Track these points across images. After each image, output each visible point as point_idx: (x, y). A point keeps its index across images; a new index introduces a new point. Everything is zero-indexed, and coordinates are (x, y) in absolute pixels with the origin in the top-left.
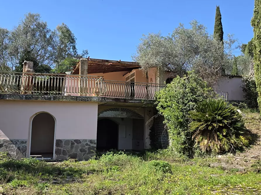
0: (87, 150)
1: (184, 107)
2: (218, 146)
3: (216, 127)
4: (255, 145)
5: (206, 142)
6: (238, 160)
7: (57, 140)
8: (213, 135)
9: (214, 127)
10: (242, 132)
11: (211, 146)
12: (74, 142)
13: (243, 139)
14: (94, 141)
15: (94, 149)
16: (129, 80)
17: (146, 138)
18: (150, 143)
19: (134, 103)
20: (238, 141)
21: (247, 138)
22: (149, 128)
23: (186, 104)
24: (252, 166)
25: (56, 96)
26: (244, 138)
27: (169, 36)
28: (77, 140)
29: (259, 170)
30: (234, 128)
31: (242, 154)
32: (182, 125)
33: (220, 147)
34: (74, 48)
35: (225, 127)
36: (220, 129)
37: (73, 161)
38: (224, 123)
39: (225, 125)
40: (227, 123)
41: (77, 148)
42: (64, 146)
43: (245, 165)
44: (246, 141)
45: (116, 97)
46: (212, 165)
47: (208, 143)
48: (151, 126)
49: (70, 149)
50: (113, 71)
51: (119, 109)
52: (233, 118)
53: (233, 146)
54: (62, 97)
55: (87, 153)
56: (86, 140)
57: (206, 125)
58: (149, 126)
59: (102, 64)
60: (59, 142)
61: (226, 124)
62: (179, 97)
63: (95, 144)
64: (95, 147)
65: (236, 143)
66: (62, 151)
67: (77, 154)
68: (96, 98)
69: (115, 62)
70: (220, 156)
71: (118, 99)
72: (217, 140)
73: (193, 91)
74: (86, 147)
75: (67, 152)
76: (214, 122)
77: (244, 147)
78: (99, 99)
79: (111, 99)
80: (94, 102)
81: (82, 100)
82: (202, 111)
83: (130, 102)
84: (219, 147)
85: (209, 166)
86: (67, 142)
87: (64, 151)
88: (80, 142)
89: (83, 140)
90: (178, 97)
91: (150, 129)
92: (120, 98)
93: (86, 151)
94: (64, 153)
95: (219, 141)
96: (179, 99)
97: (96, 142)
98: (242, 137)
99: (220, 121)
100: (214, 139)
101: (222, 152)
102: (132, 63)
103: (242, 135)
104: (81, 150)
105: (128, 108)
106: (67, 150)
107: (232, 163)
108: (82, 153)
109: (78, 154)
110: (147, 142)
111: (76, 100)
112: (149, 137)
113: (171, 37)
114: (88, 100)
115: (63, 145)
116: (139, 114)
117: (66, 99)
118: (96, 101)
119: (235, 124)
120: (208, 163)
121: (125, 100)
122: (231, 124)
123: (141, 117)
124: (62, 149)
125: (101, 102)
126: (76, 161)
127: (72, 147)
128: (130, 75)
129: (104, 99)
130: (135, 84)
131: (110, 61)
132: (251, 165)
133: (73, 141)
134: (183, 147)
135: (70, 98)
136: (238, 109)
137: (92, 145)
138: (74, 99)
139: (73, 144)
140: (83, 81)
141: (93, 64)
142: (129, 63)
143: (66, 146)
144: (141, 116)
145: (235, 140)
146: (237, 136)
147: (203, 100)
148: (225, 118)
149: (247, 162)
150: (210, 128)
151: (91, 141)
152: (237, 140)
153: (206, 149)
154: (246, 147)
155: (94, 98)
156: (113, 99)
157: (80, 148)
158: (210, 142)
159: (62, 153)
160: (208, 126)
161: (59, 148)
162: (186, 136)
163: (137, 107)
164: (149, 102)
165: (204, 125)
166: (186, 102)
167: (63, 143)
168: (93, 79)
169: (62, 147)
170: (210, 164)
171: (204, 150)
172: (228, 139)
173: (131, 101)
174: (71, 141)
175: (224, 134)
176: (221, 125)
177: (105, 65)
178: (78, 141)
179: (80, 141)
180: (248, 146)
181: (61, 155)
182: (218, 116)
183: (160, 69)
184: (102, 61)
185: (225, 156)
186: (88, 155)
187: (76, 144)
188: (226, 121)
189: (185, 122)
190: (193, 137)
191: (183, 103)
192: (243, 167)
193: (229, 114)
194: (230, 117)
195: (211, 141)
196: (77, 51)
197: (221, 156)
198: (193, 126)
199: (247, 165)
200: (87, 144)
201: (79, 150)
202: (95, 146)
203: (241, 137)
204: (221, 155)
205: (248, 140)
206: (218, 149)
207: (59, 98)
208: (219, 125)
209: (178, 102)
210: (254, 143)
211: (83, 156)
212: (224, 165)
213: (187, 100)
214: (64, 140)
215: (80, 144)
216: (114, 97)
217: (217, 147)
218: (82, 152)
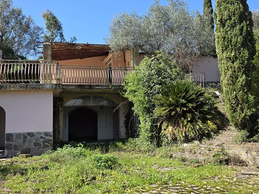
0: (42, 144)
1: (149, 91)
2: (183, 133)
3: (179, 112)
4: (225, 130)
5: (170, 128)
6: (203, 148)
7: (7, 134)
8: (178, 121)
9: (177, 112)
10: (209, 117)
11: (176, 133)
12: (27, 135)
13: (210, 124)
14: (50, 133)
15: (49, 143)
16: (108, 65)
17: (121, 126)
18: (125, 132)
19: (101, 89)
20: (204, 126)
21: (214, 123)
22: (124, 116)
23: (152, 88)
24: (214, 156)
25: (3, 85)
26: (212, 123)
27: (145, 14)
28: (30, 133)
29: (220, 160)
30: (200, 112)
31: (208, 142)
32: (149, 110)
33: (185, 134)
34: (62, 35)
35: (190, 111)
36: (184, 114)
37: (24, 156)
38: (189, 107)
39: (189, 109)
40: (192, 106)
41: (30, 141)
42: (15, 141)
43: (207, 155)
44: (214, 126)
45: (79, 84)
46: (174, 155)
47: (172, 130)
48: (126, 114)
49: (22, 143)
50: (91, 57)
51: (90, 96)
52: (199, 101)
53: (199, 133)
54: (9, 86)
55: (42, 147)
56: (40, 133)
57: (169, 110)
58: (124, 114)
59: (73, 48)
60: (10, 136)
61: (191, 108)
62: (145, 80)
63: (51, 136)
64: (51, 140)
65: (202, 128)
66: (13, 146)
67: (30, 148)
68: (49, 85)
69: (83, 45)
70: (185, 145)
71: (82, 85)
72: (181, 126)
73: (159, 72)
74: (41, 140)
75: (19, 147)
76: (178, 106)
77: (212, 134)
78: (52, 86)
79: (74, 86)
80: (47, 90)
81: (33, 88)
82: (166, 94)
83: (96, 89)
84: (184, 135)
85: (171, 157)
86: (19, 135)
87: (15, 145)
88: (34, 135)
89: (37, 132)
90: (143, 80)
91: (125, 117)
92: (84, 84)
93: (41, 145)
94: (16, 148)
95: (184, 128)
96: (144, 83)
97: (52, 134)
98: (210, 122)
99: (184, 105)
100: (179, 125)
101: (187, 140)
102: (101, 46)
103: (209, 119)
104: (35, 144)
105: (100, 95)
106: (19, 144)
107: (195, 153)
108: (37, 147)
109: (32, 148)
110: (123, 130)
111: (26, 89)
112: (124, 125)
113: (147, 15)
114: (40, 88)
115: (15, 140)
116: (113, 101)
117: (14, 88)
118: (49, 88)
119: (202, 107)
120: (169, 154)
121: (90, 86)
122: (196, 108)
123: (115, 105)
124: (13, 143)
125: (55, 89)
126: (27, 157)
127: (24, 141)
128: (108, 60)
129: (59, 86)
130: (112, 68)
131: (77, 45)
132: (213, 154)
133: (26, 134)
134: (150, 135)
135: (19, 86)
136: (216, 91)
137: (47, 138)
138: (23, 87)
139: (25, 137)
140: (47, 68)
141: (62, 49)
142: (98, 46)
143: (17, 140)
144: (115, 103)
145: (201, 126)
146: (204, 121)
147: (170, 82)
148: (191, 101)
149: (211, 151)
150: (173, 113)
151: (46, 134)
152: (204, 125)
153: (172, 137)
154: (214, 133)
155: (47, 85)
156: (76, 86)
157: (34, 141)
158: (175, 129)
159: (13, 148)
160: (171, 111)
161: (9, 142)
162: (152, 123)
163: (107, 93)
164: (118, 87)
165: (167, 111)
166: (152, 85)
167: (15, 137)
168: (49, 64)
169: (13, 142)
170: (172, 154)
171: (170, 139)
172: (193, 124)
173: (97, 87)
174: (24, 135)
175: (189, 119)
176: (185, 109)
177: (77, 50)
178: (31, 135)
179: (33, 134)
180: (217, 132)
181: (12, 151)
182: (183, 99)
183: (133, 50)
184: (68, 45)
185: (190, 144)
186: (44, 149)
187: (29, 137)
188: (190, 105)
189: (151, 107)
190: (159, 124)
191: (149, 86)
192: (205, 157)
193: (194, 96)
194: (196, 99)
195: (175, 128)
196: (65, 38)
197: (187, 144)
198: (158, 112)
199: (210, 155)
200: (42, 137)
201: (32, 144)
202: (52, 138)
203: (209, 122)
204: (186, 143)
205: (216, 125)
206: (183, 137)
207: (6, 87)
208: (183, 109)
209: (144, 85)
210: (224, 128)
211: (38, 150)
212: (187, 155)
213: (153, 82)
214: (15, 133)
215: (34, 138)
216: (76, 84)
218: (37, 146)
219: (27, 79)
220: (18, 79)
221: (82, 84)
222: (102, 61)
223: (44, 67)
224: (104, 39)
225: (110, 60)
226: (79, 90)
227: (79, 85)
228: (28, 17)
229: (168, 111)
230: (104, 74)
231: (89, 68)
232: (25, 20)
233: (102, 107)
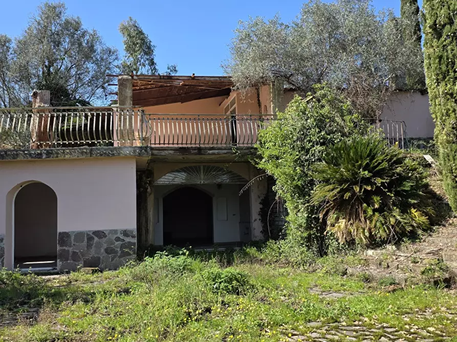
0: (119, 250)
1: (304, 157)
2: (366, 231)
3: (358, 194)
4: (444, 226)
5: (342, 223)
6: (402, 258)
7: (60, 233)
8: (357, 209)
9: (354, 194)
10: (413, 201)
11: (352, 231)
12: (93, 236)
13: (416, 214)
14: (132, 232)
15: (131, 249)
16: (229, 112)
17: (254, 219)
18: (261, 229)
19: (218, 154)
20: (404, 219)
21: (423, 212)
22: (259, 201)
23: (308, 151)
24: (423, 273)
25: (52, 150)
26: (419, 212)
28: (98, 231)
29: (436, 279)
30: (397, 194)
31: (412, 247)
32: (303, 191)
33: (370, 233)
35: (378, 191)
36: (367, 198)
37: (89, 271)
38: (376, 184)
39: (377, 187)
40: (382, 183)
41: (99, 246)
42: (74, 245)
43: (411, 270)
44: (423, 218)
45: (180, 146)
46: (350, 271)
47: (346, 226)
48: (262, 198)
49: (86, 249)
51: (199, 167)
52: (394, 173)
53: (395, 231)
54: (62, 151)
55: (119, 254)
56: (115, 231)
57: (339, 189)
58: (259, 197)
59: (169, 85)
60: (65, 236)
61: (379, 185)
62: (295, 138)
63: (133, 237)
64: (134, 244)
65: (400, 222)
66: (71, 253)
67: (99, 258)
68: (130, 149)
69: (186, 78)
70: (370, 252)
71: (185, 148)
72: (363, 219)
73: (321, 123)
74: (117, 243)
75: (80, 255)
76: (356, 183)
77: (420, 232)
78: (135, 151)
79: (171, 150)
80: (126, 157)
81: (101, 155)
82: (333, 162)
83: (209, 154)
84: (367, 234)
85: (345, 273)
86: (79, 235)
87: (74, 253)
88: (105, 236)
89: (111, 230)
90: (292, 137)
91: (260, 203)
92: (189, 146)
93: (116, 252)
94: (75, 257)
95: (368, 222)
96: (294, 142)
97: (135, 233)
98: (415, 210)
99: (367, 181)
100: (357, 217)
101: (374, 243)
102: (218, 79)
103: (414, 206)
104: (107, 251)
105: (217, 165)
106: (80, 251)
107: (388, 267)
108: (110, 256)
109: (101, 258)
110: (257, 227)
111: (91, 156)
112: (259, 217)
114: (113, 154)
115: (73, 243)
116: (240, 176)
117: (71, 154)
118: (130, 154)
119: (401, 184)
120: (341, 268)
121: (200, 149)
122: (390, 186)
123: (243, 181)
124: (71, 249)
125: (139, 156)
126: (94, 272)
127: (89, 246)
128: (229, 103)
129: (146, 151)
130: (237, 117)
131: (176, 78)
132: (422, 269)
133: (91, 234)
134: (305, 235)
135: (78, 151)
136: (426, 154)
137: (127, 240)
138: (86, 153)
139: (90, 239)
140: (125, 119)
141: (149, 86)
142: (212, 79)
143: (77, 244)
144: (243, 178)
145: (398, 217)
146: (405, 208)
147: (341, 140)
148: (380, 174)
149: (418, 262)
150: (347, 195)
151: (126, 233)
152: (405, 216)
153: (346, 238)
154: (424, 230)
155: (126, 149)
156: (176, 150)
157: (105, 246)
158: (351, 224)
159: (70, 258)
160: (343, 191)
161: (64, 248)
162: (309, 213)
163: (228, 162)
164: (247, 151)
165: (335, 192)
166: (308, 145)
167: (73, 238)
168: (128, 113)
169: (70, 246)
170: (347, 269)
171: (342, 241)
172: (384, 215)
173: (211, 152)
174: (88, 235)
175: (377, 206)
176: (369, 188)
177: (176, 87)
178: (99, 234)
179: (103, 232)
180: (428, 229)
181: (69, 262)
182: (364, 170)
183: (273, 85)
184: (160, 79)
185: (379, 251)
186: (122, 259)
187: (96, 239)
188: (379, 181)
189: (307, 185)
190: (321, 216)
191: (303, 148)
192: (407, 274)
193: (385, 165)
194: (388, 170)
195: (351, 221)
197: (373, 251)
198: (320, 193)
199: (415, 271)
200: (118, 239)
201: (102, 250)
202: (135, 240)
203: (413, 211)
204: (372, 249)
205: (427, 217)
206: (366, 237)
207: (58, 154)
208: (365, 189)
209: (294, 146)
210: (442, 222)
211: (112, 261)
212: (373, 271)
213: (310, 141)
214: (74, 232)
215: (104, 240)
216: (176, 146)
217: (364, 235)
218: (110, 254)
219: (92, 138)
220: (77, 140)
221: (184, 146)
222: (220, 105)
223: (120, 118)
224: (222, 67)
225: (233, 103)
226: (180, 157)
227: (181, 148)
228: (92, 32)
229: (338, 193)
230: (223, 128)
231: (197, 119)
232: (87, 37)
233: (219, 186)
